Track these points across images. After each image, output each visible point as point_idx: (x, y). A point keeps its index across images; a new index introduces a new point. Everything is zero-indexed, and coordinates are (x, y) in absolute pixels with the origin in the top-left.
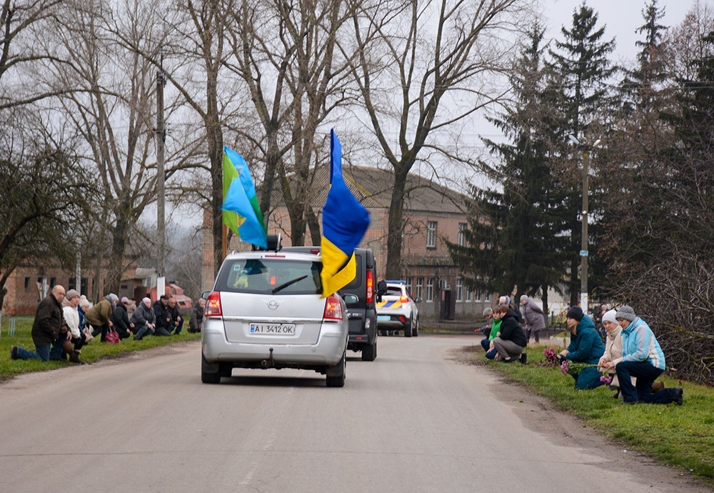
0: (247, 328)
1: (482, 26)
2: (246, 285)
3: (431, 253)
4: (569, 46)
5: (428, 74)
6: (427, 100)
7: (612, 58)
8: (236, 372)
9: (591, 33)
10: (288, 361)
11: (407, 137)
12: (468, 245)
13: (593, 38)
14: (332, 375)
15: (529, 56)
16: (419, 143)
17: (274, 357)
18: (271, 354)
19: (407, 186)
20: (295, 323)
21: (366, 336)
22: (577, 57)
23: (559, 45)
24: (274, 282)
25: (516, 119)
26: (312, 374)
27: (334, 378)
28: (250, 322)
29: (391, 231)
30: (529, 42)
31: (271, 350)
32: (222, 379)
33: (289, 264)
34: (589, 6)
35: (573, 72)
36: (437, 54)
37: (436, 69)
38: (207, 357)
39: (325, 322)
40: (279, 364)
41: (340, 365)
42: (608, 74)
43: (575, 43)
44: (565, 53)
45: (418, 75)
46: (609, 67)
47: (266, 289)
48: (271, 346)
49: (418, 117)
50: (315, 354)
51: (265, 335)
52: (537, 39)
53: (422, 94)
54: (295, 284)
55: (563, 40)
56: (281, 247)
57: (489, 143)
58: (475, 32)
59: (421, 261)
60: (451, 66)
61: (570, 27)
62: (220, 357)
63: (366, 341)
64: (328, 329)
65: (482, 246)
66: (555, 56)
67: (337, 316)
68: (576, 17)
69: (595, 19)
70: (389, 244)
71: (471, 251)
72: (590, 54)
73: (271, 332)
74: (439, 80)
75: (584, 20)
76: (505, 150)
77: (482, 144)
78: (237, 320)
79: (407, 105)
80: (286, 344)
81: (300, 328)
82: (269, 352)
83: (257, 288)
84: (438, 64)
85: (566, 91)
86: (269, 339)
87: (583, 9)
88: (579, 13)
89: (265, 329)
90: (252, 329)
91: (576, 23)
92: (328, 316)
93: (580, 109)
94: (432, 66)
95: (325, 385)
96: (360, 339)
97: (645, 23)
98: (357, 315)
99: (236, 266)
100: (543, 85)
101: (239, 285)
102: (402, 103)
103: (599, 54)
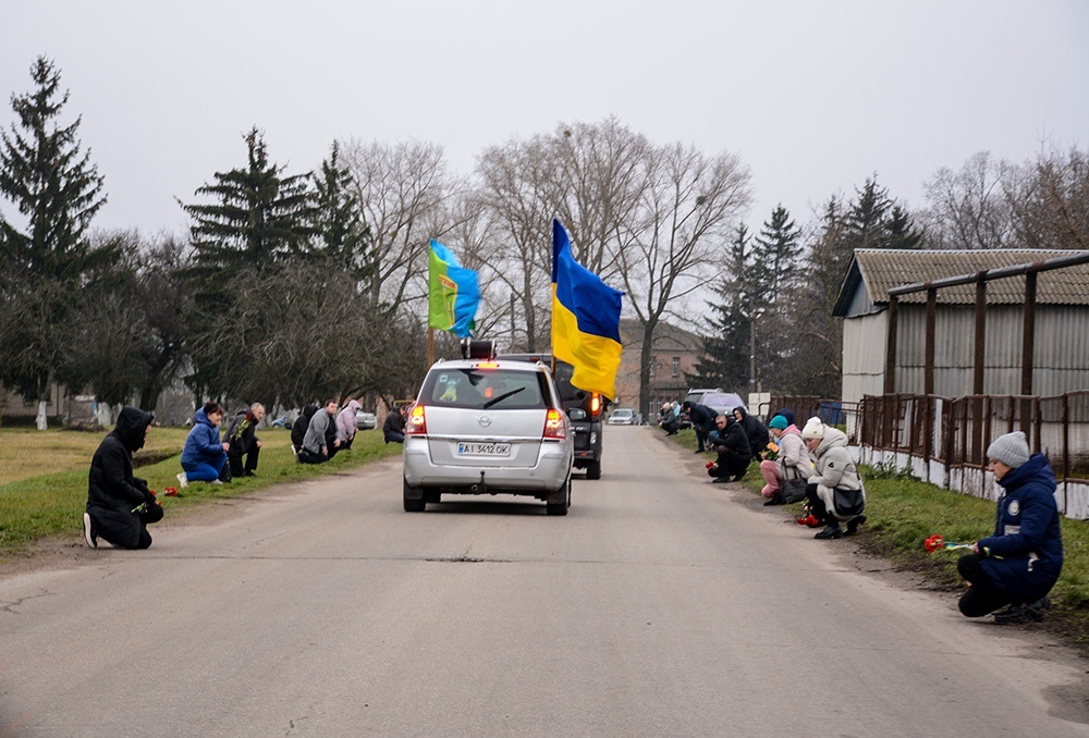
0: (454, 447)
1: (700, 233)
2: (454, 399)
3: (675, 380)
4: (770, 235)
5: (665, 265)
6: (665, 280)
7: (800, 243)
8: (445, 497)
9: (785, 225)
10: (504, 486)
11: (652, 304)
12: (698, 374)
13: (786, 229)
14: (553, 501)
15: (738, 246)
16: (661, 309)
17: (486, 482)
18: (483, 478)
19: (653, 337)
20: (511, 442)
21: (591, 452)
22: (776, 242)
23: (763, 233)
24: (489, 394)
25: (728, 288)
26: (530, 499)
27: (556, 505)
28: (457, 441)
29: (643, 367)
30: (737, 236)
31: (483, 473)
32: (428, 506)
33: (505, 375)
34: (783, 207)
35: (774, 252)
36: (672, 252)
37: (671, 261)
38: (410, 481)
39: (546, 441)
40: (494, 490)
41: (563, 490)
42: (798, 253)
43: (774, 232)
44: (767, 239)
45: (659, 265)
46: (798, 249)
47: (477, 403)
48: (483, 469)
49: (659, 293)
50: (533, 477)
51: (475, 456)
52: (742, 233)
53: (662, 278)
54: (511, 397)
55: (765, 230)
56: (495, 355)
57: (711, 304)
58: (696, 238)
59: (668, 386)
60: (681, 260)
61: (770, 221)
62: (424, 481)
63: (591, 457)
64: (548, 449)
65: (708, 375)
66: (760, 241)
67: (559, 434)
68: (774, 215)
69: (787, 216)
70: (642, 375)
71: (700, 378)
72: (785, 240)
73: (482, 453)
74: (673, 268)
75: (779, 217)
76: (723, 309)
77: (708, 306)
78: (443, 439)
79: (652, 284)
80: (501, 467)
81: (516, 448)
82: (480, 476)
83: (467, 403)
84: (672, 259)
85: (768, 266)
86: (480, 461)
87: (779, 209)
88: (776, 211)
89: (476, 450)
90: (461, 449)
91: (774, 218)
92: (549, 435)
93: (778, 277)
94: (669, 259)
95: (545, 512)
96: (584, 455)
97: (828, 213)
98: (581, 429)
99: (442, 376)
100: (751, 262)
101: (446, 398)
102: (649, 282)
103: (790, 239)
